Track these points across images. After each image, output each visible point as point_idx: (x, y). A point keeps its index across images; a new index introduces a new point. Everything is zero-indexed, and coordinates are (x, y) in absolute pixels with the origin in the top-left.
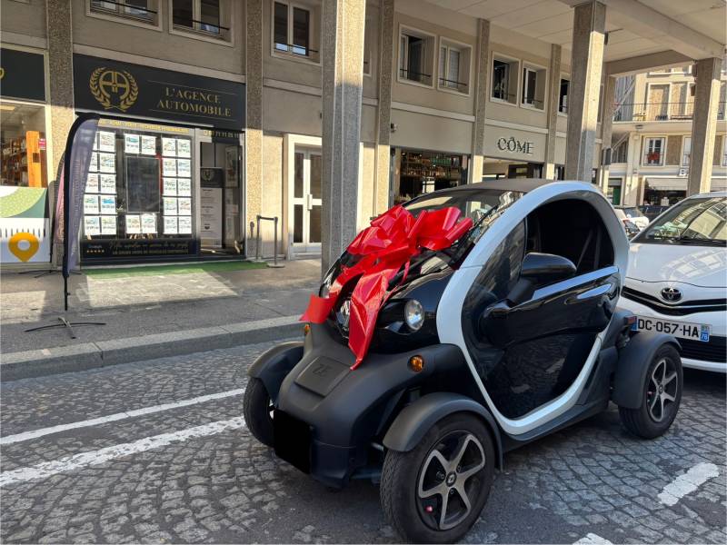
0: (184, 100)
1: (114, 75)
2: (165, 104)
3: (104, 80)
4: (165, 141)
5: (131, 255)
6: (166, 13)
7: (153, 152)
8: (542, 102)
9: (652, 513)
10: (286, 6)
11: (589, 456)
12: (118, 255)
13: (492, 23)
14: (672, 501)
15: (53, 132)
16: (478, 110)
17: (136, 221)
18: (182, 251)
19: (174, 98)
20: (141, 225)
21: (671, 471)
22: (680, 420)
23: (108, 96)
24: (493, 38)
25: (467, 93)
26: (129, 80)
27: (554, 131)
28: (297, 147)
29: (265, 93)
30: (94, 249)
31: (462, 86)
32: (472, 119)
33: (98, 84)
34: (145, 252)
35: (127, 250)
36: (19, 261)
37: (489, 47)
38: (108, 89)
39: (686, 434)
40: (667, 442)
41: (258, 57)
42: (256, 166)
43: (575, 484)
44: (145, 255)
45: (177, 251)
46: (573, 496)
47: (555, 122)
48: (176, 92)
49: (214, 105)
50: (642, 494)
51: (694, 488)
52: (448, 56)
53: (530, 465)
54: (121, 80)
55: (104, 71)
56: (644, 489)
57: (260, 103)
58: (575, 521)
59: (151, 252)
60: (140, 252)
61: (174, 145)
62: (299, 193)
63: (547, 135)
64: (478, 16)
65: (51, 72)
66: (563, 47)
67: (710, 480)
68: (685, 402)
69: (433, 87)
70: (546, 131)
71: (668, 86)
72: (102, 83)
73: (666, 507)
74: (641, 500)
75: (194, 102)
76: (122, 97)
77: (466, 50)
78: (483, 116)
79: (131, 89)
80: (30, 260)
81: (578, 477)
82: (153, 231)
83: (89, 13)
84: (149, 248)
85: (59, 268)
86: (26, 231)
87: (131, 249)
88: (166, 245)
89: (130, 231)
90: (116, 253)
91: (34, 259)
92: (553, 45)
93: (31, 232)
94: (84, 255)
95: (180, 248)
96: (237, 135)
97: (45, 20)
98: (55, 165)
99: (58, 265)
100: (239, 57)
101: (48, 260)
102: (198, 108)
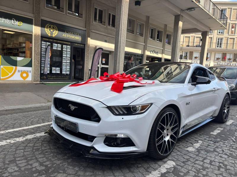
0: (70, 34)
1: (52, 26)
2: (65, 35)
4: (64, 46)
6: (66, 9)
7: (60, 49)
12: (50, 79)
13: (150, 17)
15: (34, 42)
16: (145, 42)
17: (54, 69)
18: (67, 79)
20: (56, 70)
23: (50, 32)
24: (150, 22)
25: (143, 37)
26: (56, 28)
27: (164, 49)
29: (91, 33)
30: (43, 77)
31: (141, 35)
32: (144, 44)
33: (47, 29)
34: (57, 79)
35: (52, 78)
36: (23, 80)
37: (149, 24)
41: (90, 23)
42: (88, 55)
47: (165, 46)
48: (68, 32)
49: (78, 36)
52: (138, 25)
54: (53, 28)
55: (49, 25)
59: (59, 79)
60: (56, 79)
61: (66, 47)
63: (163, 50)
64: (147, 15)
65: (35, 24)
69: (134, 35)
70: (162, 49)
71: (190, 37)
75: (73, 35)
76: (53, 33)
77: (143, 24)
78: (147, 44)
79: (56, 30)
80: (26, 80)
82: (59, 72)
83: (45, 8)
84: (58, 78)
85: (34, 82)
86: (25, 71)
87: (53, 78)
88: (63, 77)
89: (53, 72)
90: (49, 78)
91: (27, 79)
92: (165, 24)
93: (27, 71)
94: (41, 79)
95: (66, 78)
96: (83, 45)
97: (33, 9)
98: (34, 52)
99: (34, 81)
100: (84, 23)
101: (31, 80)
102: (73, 37)
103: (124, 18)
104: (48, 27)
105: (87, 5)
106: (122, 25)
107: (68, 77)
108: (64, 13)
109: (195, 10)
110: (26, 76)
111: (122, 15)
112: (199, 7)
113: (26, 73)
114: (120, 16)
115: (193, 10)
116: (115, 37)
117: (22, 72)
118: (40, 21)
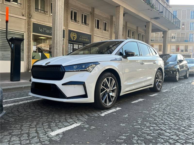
1: (74, 33)
2: (80, 39)
25: (123, 36)
26: (76, 34)
38: (73, 36)
48: (82, 37)
49: (87, 39)
65: (65, 33)
79: (76, 36)
98: (65, 50)
102: (85, 40)
104: (72, 34)
108: (80, 25)
112: (163, 17)
115: (158, 18)
118: (68, 31)
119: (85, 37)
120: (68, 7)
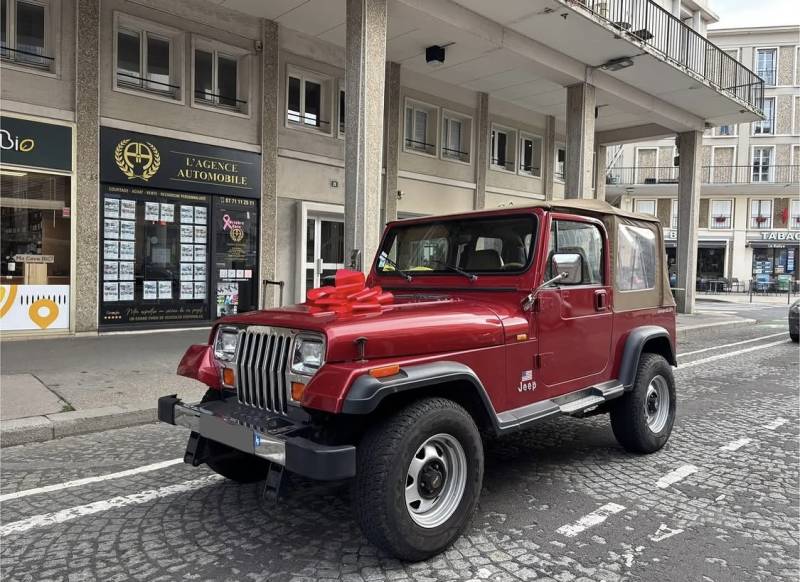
0: (203, 169)
1: (139, 146)
2: (185, 173)
3: (128, 151)
4: (184, 208)
5: (148, 321)
6: (188, 89)
7: (171, 220)
8: (538, 169)
9: (652, 492)
10: (298, 81)
11: (605, 464)
12: (135, 321)
13: (492, 96)
14: (665, 486)
15: (78, 201)
16: (478, 178)
17: (152, 287)
18: (197, 317)
19: (194, 167)
20: (158, 291)
21: (664, 470)
22: (671, 441)
23: (132, 166)
24: (492, 110)
25: (468, 161)
26: (152, 151)
27: (550, 197)
28: (310, 213)
29: (279, 162)
30: (111, 315)
31: (462, 155)
32: (473, 186)
33: (123, 155)
34: (162, 318)
35: (144, 316)
36: (38, 327)
37: (489, 119)
38: (132, 159)
39: (675, 449)
40: (662, 454)
41: (273, 128)
42: (269, 232)
43: (597, 479)
44: (161, 321)
45: (194, 316)
46: (596, 485)
47: (551, 188)
48: (196, 162)
49: (231, 174)
50: (643, 483)
51: (680, 479)
52: (450, 126)
53: (564, 471)
54: (144, 151)
55: (129, 142)
56: (646, 480)
57: (275, 172)
58: (599, 497)
59: (167, 317)
60: (156, 318)
61: (191, 212)
62: (310, 258)
64: (478, 90)
65: (78, 144)
66: (557, 118)
67: (693, 474)
68: (675, 430)
69: (437, 157)
70: (543, 197)
71: (656, 150)
72: (127, 154)
73: (661, 489)
74: (643, 486)
75: (213, 172)
76: (145, 168)
77: (466, 121)
78: (484, 184)
79: (154, 159)
80: (49, 327)
81: (598, 475)
82: (169, 296)
83: (116, 89)
84: (165, 314)
85: (78, 335)
86: (47, 298)
87: (148, 315)
88: (182, 311)
89: (147, 296)
90: (133, 319)
91: (53, 325)
92: (547, 116)
93: (52, 299)
94: (102, 321)
95: (195, 313)
96: (252, 203)
97: (74, 94)
98: (78, 233)
99: (76, 332)
100: (255, 128)
101: (66, 326)
102: (216, 177)
103: (370, 106)
104: (127, 149)
105: (260, 71)
106: (363, 131)
107: (201, 310)
108: (182, 103)
109: (632, 64)
110: (49, 316)
111: (363, 97)
112: (647, 53)
113: (51, 303)
114: (357, 101)
115: (624, 63)
116: (344, 165)
117: (36, 303)
118: (96, 132)
119: (217, 166)
120: (96, 12)
